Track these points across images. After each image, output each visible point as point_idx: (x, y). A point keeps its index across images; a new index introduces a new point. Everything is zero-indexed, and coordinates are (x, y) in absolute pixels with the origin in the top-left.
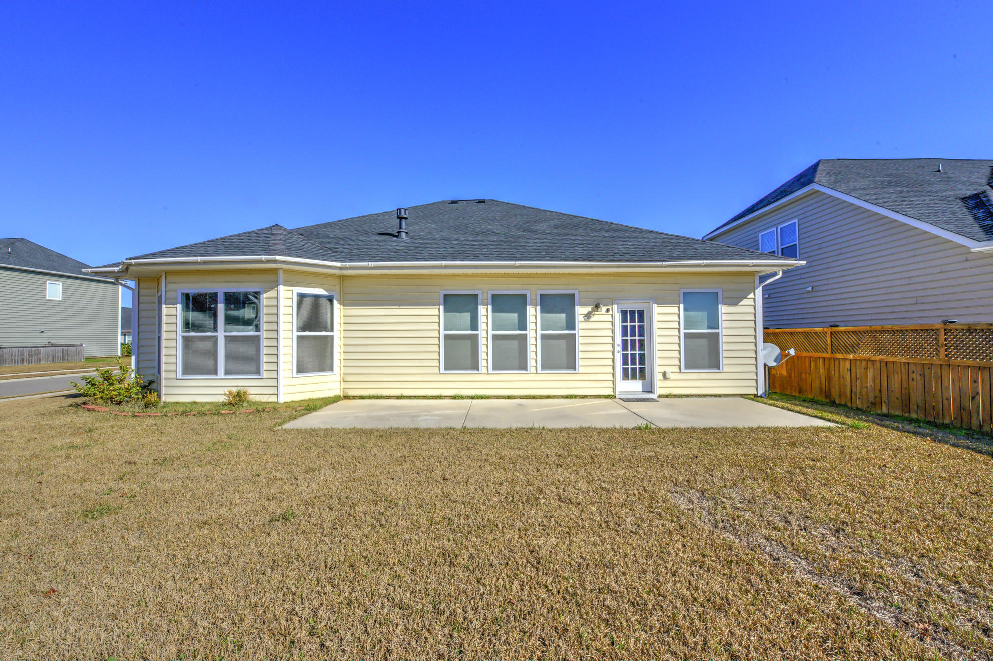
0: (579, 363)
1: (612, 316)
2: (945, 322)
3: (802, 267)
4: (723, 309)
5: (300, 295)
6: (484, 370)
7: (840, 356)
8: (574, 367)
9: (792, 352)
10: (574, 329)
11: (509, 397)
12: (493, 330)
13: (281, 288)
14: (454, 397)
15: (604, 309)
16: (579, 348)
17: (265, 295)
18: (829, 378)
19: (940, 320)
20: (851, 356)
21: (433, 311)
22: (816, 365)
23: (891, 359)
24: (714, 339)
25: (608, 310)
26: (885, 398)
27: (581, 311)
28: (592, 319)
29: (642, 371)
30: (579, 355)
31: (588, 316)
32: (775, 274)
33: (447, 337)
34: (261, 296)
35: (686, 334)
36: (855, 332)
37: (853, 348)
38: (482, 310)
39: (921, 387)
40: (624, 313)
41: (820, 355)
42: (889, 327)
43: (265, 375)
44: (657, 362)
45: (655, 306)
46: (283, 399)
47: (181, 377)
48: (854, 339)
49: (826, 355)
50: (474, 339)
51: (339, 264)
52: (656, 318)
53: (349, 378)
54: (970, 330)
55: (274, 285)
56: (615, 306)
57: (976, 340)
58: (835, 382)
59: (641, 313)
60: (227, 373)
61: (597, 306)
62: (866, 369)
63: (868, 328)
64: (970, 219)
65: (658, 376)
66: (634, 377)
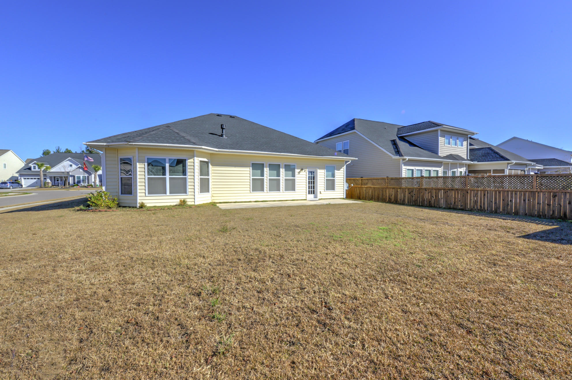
0: (296, 188)
1: (306, 173)
2: (387, 177)
3: (357, 160)
4: (336, 171)
5: (201, 161)
6: (265, 191)
7: (363, 186)
8: (294, 190)
9: (352, 185)
10: (295, 177)
11: (274, 201)
12: (269, 177)
13: (195, 158)
14: (256, 202)
15: (304, 170)
16: (296, 183)
17: (189, 161)
18: (360, 193)
19: (386, 176)
20: (366, 186)
21: (248, 169)
22: (356, 189)
23: (375, 187)
24: (333, 181)
25: (305, 171)
26: (374, 197)
27: (297, 171)
28: (300, 174)
29: (314, 191)
30: (296, 186)
31: (299, 173)
32: (349, 161)
33: (253, 179)
34: (187, 161)
35: (326, 179)
36: (367, 179)
37: (366, 184)
38: (265, 169)
39: (381, 194)
40: (309, 172)
41: (358, 186)
42: (375, 178)
43: (189, 193)
44: (318, 188)
45: (318, 170)
46: (197, 203)
47: (148, 195)
48: (367, 181)
49: (359, 186)
50: (263, 180)
51: (217, 150)
52: (318, 174)
53: (214, 195)
54: (392, 179)
55: (193, 157)
56: (307, 170)
57: (392, 182)
58: (361, 194)
59: (314, 172)
60: (170, 193)
61: (302, 169)
62: (369, 190)
63: (370, 178)
64: (392, 148)
65: (318, 193)
66: (311, 193)
